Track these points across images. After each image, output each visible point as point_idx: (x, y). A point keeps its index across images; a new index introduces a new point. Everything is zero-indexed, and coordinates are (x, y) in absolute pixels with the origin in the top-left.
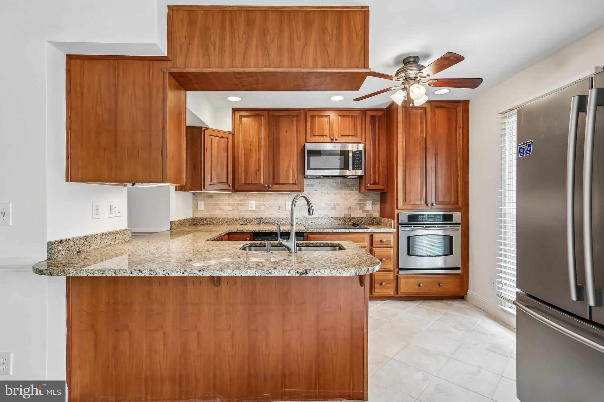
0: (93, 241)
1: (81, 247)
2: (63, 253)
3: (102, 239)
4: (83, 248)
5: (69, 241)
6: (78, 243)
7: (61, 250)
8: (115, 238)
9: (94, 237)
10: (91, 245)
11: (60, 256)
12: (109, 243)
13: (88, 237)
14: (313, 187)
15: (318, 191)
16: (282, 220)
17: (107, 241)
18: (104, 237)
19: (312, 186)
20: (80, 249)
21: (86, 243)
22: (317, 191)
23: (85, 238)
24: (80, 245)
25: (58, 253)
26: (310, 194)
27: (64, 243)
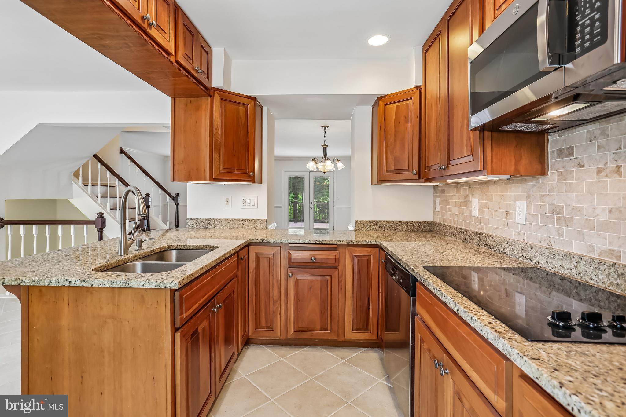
0: (218, 223)
1: (208, 225)
2: (193, 226)
3: (227, 223)
4: (209, 226)
5: (197, 220)
6: (204, 222)
7: (191, 224)
8: (243, 224)
9: (219, 221)
10: (216, 226)
11: (191, 227)
12: (236, 227)
13: (213, 219)
14: (571, 154)
15: (586, 167)
16: (507, 246)
17: (233, 225)
18: (229, 221)
19: (570, 151)
20: (207, 226)
21: (211, 223)
22: (583, 166)
23: (211, 220)
24: (206, 224)
25: (189, 225)
26: (565, 180)
27: (193, 220)
